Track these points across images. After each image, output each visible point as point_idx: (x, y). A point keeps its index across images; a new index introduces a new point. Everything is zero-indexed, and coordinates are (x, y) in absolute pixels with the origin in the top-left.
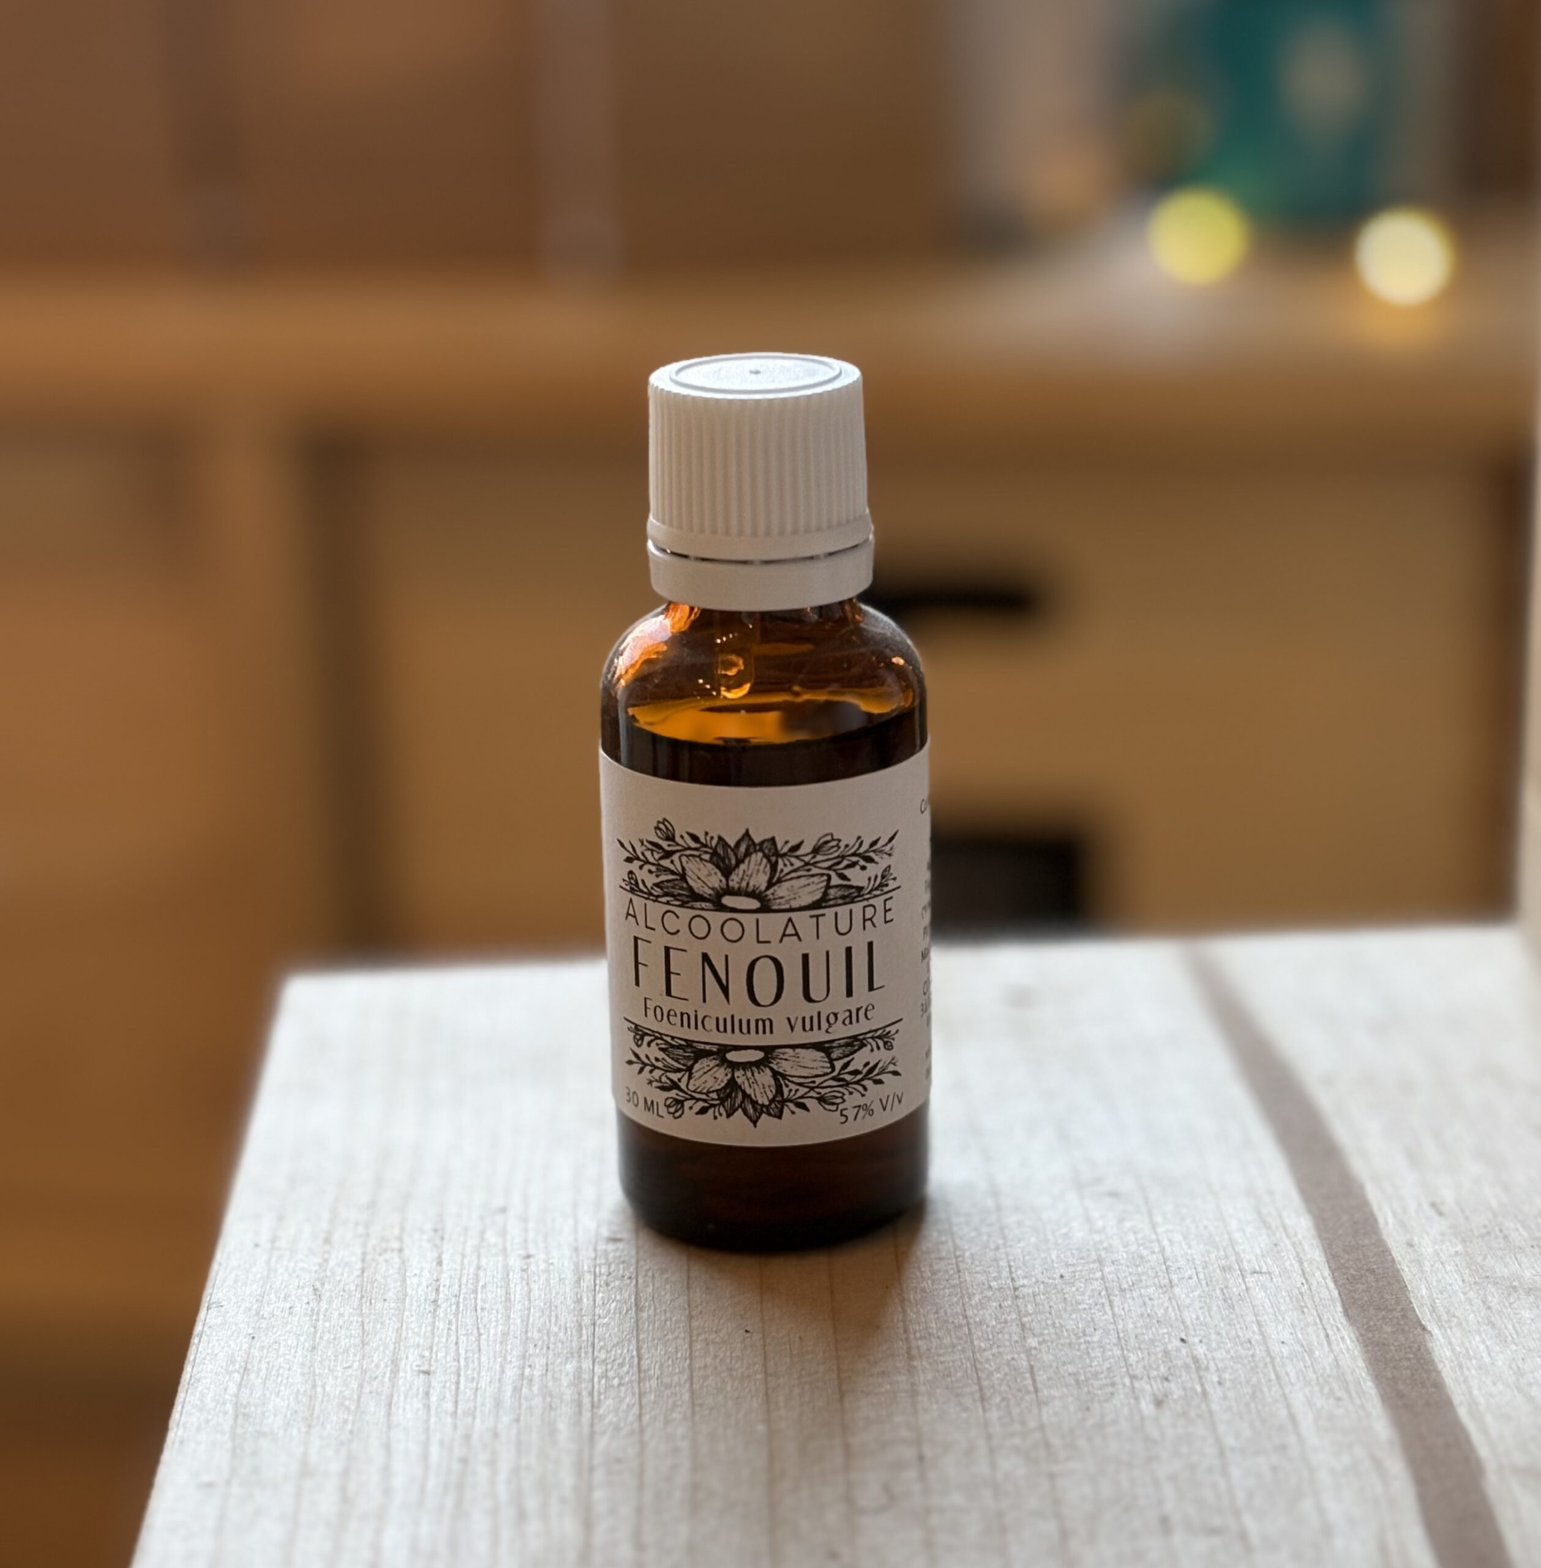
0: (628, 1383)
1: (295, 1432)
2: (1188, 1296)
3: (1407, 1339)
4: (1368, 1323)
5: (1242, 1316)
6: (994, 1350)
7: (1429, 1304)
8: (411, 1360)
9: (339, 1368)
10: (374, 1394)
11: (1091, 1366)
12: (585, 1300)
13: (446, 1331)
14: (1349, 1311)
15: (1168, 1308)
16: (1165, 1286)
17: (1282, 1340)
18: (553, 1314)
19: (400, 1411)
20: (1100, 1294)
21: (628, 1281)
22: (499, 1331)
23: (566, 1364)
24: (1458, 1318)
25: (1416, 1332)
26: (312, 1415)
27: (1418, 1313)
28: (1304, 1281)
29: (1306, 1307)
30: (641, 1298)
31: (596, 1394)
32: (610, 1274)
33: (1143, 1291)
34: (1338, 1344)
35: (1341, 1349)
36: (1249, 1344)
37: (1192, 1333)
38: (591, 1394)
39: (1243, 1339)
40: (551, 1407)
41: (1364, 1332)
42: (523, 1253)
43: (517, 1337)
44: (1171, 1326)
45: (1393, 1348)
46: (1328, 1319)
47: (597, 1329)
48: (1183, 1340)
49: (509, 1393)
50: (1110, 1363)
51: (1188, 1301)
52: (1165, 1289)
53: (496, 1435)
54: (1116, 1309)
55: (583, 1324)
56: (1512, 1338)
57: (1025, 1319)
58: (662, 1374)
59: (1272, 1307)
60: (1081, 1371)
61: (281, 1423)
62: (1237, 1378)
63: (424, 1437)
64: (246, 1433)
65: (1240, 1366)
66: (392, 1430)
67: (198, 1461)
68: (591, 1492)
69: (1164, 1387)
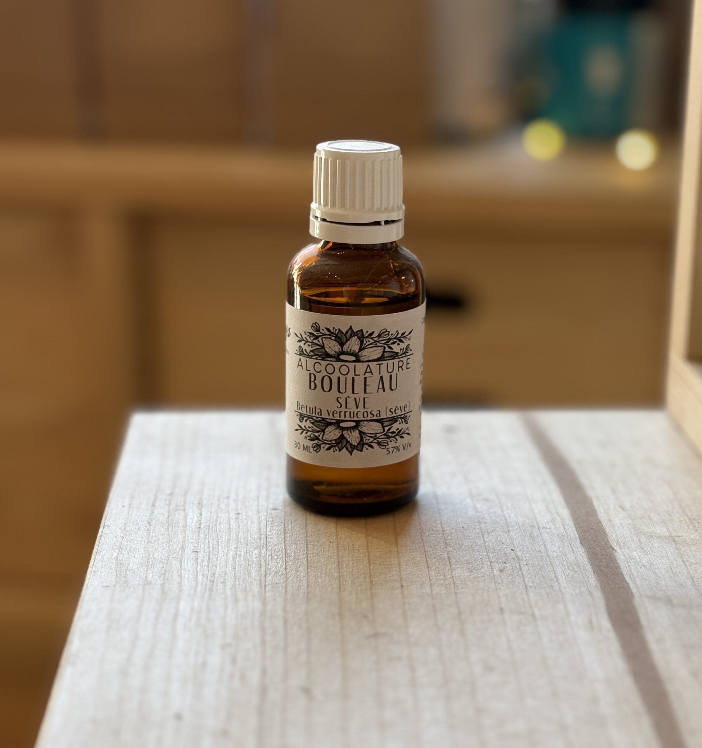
1: (142, 570)
2: (515, 535)
3: (605, 552)
4: (590, 546)
5: (538, 542)
6: (434, 551)
7: (616, 541)
9: (159, 549)
10: (175, 558)
11: (474, 558)
12: (262, 530)
13: (204, 538)
14: (583, 542)
15: (507, 539)
16: (506, 532)
17: (554, 551)
18: (249, 534)
19: (186, 564)
20: (479, 533)
21: (281, 524)
22: (227, 539)
23: (255, 550)
24: (628, 546)
25: (610, 550)
26: (149, 564)
27: (611, 543)
28: (564, 531)
29: (565, 540)
30: (286, 529)
31: (267, 561)
32: (273, 521)
33: (497, 533)
34: (577, 553)
35: (578, 554)
36: (540, 553)
37: (516, 548)
38: (265, 561)
39: (537, 550)
40: (249, 565)
41: (588, 549)
42: (236, 512)
43: (234, 541)
44: (508, 545)
45: (600, 555)
46: (574, 544)
47: (267, 539)
48: (512, 550)
49: (231, 560)
50: (482, 557)
51: (515, 537)
52: (506, 533)
53: (226, 573)
54: (485, 539)
55: (262, 538)
56: (649, 552)
57: (448, 541)
58: (295, 555)
59: (550, 540)
60: (470, 559)
61: (136, 567)
62: (534, 563)
63: (196, 573)
64: (122, 569)
65: (536, 559)
66: (182, 571)
67: (102, 578)
68: (265, 593)
69: (504, 565)
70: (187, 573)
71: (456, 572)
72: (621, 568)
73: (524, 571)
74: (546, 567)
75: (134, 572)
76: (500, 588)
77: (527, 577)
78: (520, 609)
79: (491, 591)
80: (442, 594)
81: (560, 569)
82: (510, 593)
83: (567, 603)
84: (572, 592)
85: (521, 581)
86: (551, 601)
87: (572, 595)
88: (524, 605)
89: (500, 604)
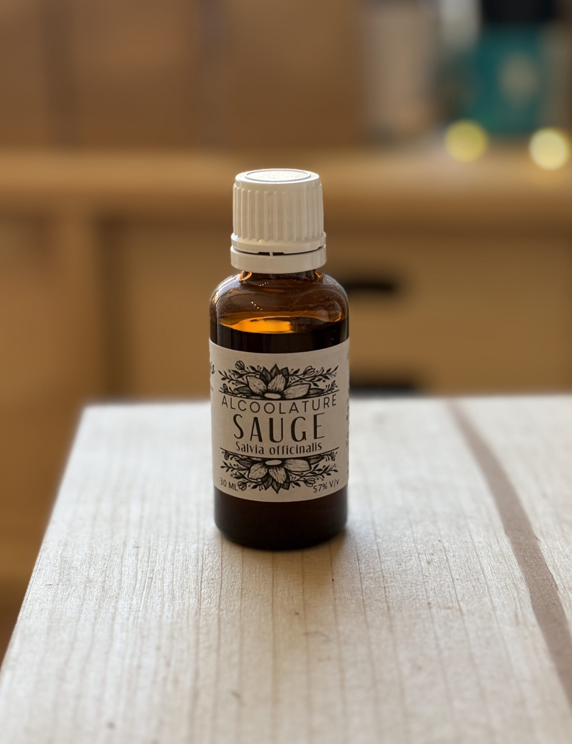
0: (217, 552)
1: (85, 567)
2: (442, 525)
3: (529, 542)
4: (514, 536)
5: (464, 533)
6: (364, 543)
7: (539, 530)
8: (131, 543)
9: (102, 545)
10: (116, 555)
11: (402, 549)
12: (201, 523)
13: (145, 533)
15: (434, 530)
16: (433, 522)
17: (479, 541)
19: (127, 561)
22: (166, 533)
23: (193, 545)
24: (550, 535)
25: (533, 539)
26: (92, 561)
27: (535, 533)
29: (490, 530)
33: (424, 524)
34: (502, 543)
35: (503, 545)
36: (466, 543)
37: (443, 538)
38: (203, 556)
39: (464, 541)
40: (186, 560)
41: (512, 539)
44: (435, 536)
45: (523, 545)
46: (498, 535)
47: (205, 533)
48: (439, 541)
49: (170, 555)
50: (410, 548)
53: (164, 569)
54: (413, 530)
57: (376, 533)
58: (230, 549)
59: (476, 530)
60: (398, 551)
61: (79, 564)
62: (460, 555)
63: (136, 570)
64: (64, 567)
65: (462, 550)
66: (123, 567)
67: (46, 576)
68: (201, 590)
69: (431, 557)
70: (128, 570)
71: (385, 565)
72: (545, 558)
73: (451, 563)
74: (472, 559)
75: (77, 570)
76: (428, 581)
77: (454, 570)
78: (448, 603)
79: (420, 585)
80: (372, 588)
81: (486, 561)
82: (438, 586)
83: (493, 597)
84: (497, 584)
85: (448, 574)
86: (477, 595)
87: (498, 587)
88: (451, 599)
89: (428, 598)
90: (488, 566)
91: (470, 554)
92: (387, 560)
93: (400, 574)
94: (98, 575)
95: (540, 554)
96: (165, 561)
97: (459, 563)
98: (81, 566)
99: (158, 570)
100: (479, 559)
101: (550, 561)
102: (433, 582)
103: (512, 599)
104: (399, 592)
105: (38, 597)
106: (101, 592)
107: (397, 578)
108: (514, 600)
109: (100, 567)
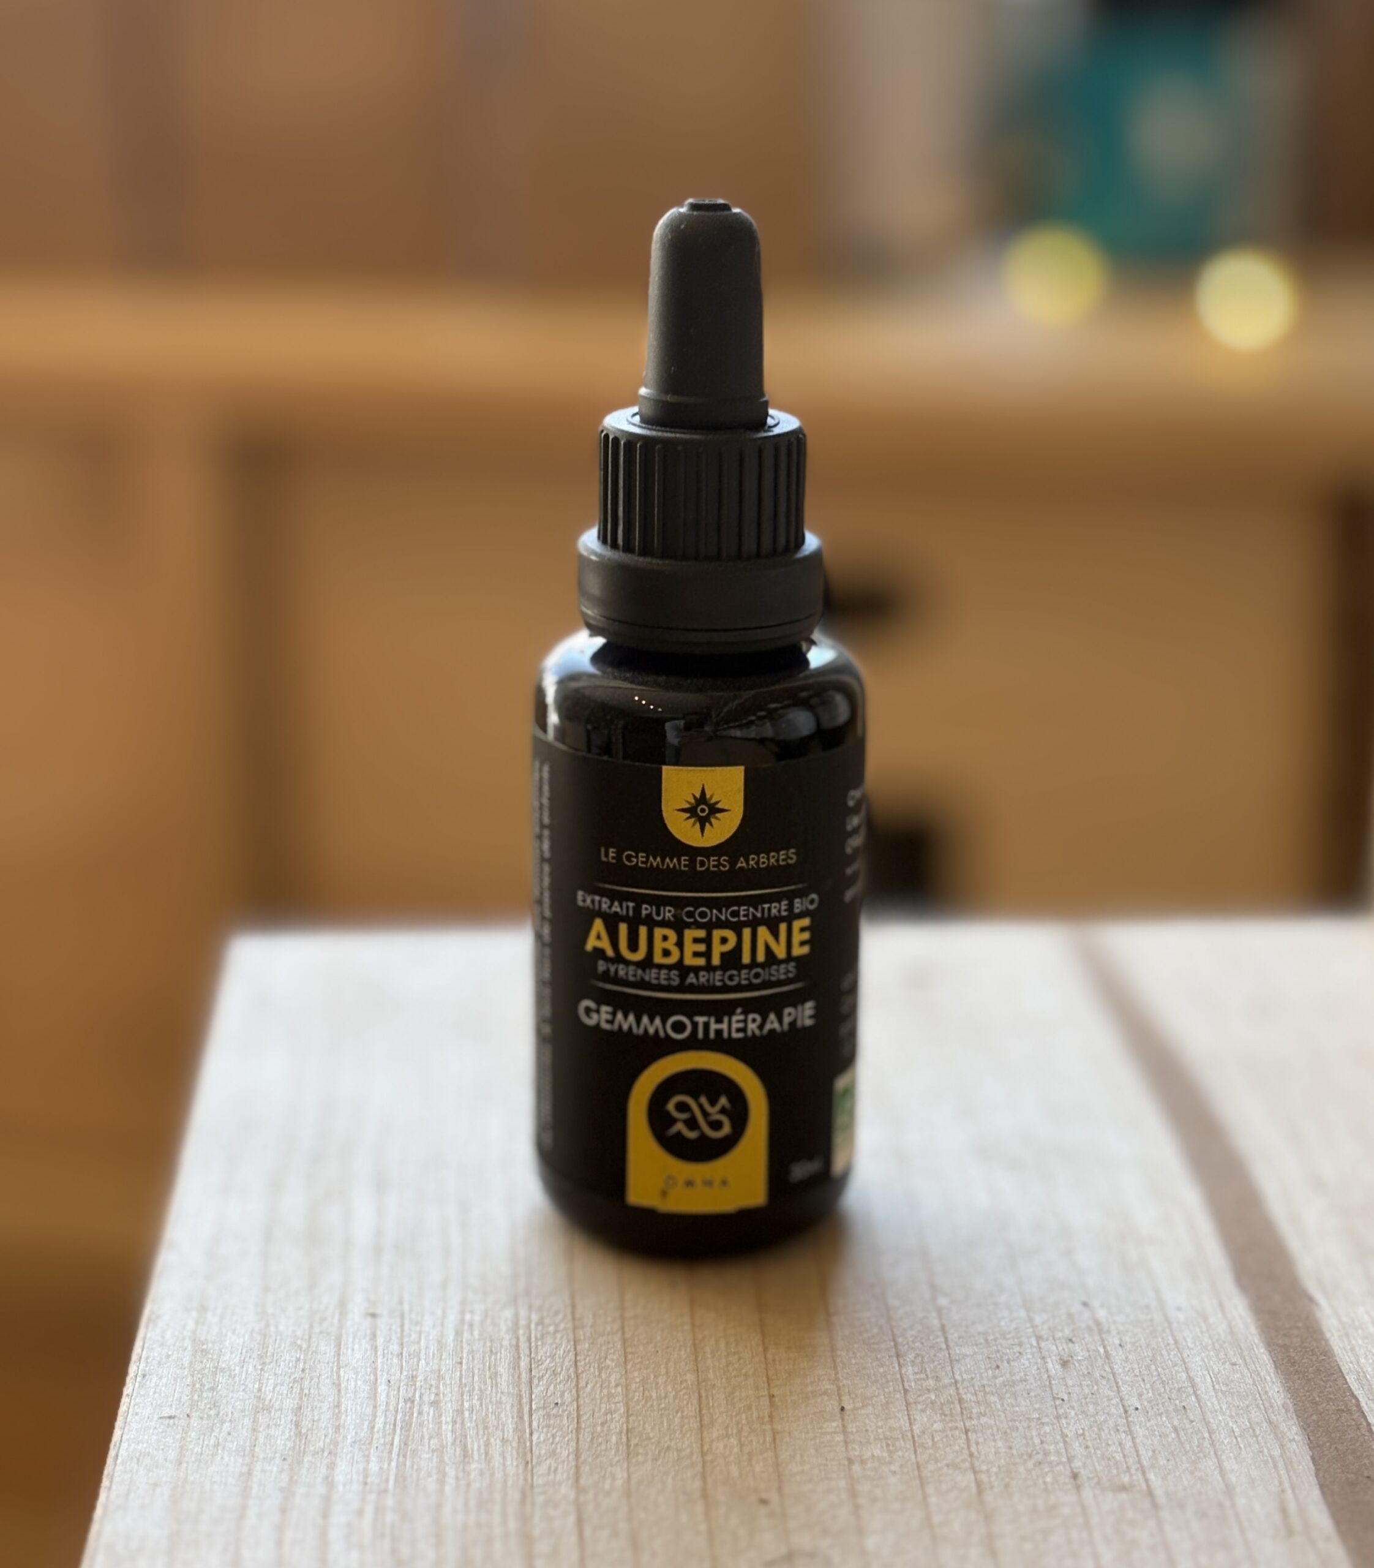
0: (563, 1330)
3: (1295, 1309)
4: (1259, 1292)
5: (1140, 1283)
6: (907, 1309)
8: (358, 1304)
9: (291, 1309)
10: (325, 1335)
16: (1066, 1253)
17: (1178, 1306)
19: (349, 1351)
23: (504, 1310)
25: (1304, 1303)
26: (266, 1353)
27: (1304, 1282)
31: (533, 1339)
33: (1045, 1257)
34: (1232, 1311)
35: (1235, 1316)
36: (1147, 1310)
37: (1094, 1298)
38: (529, 1340)
39: (1142, 1305)
44: (1075, 1291)
45: (1282, 1317)
48: (1085, 1304)
49: (451, 1337)
50: (1018, 1324)
52: (1066, 1256)
53: (440, 1377)
57: (938, 1281)
58: (595, 1322)
60: (991, 1331)
62: (1137, 1342)
63: (372, 1377)
64: (202, 1369)
65: (1140, 1330)
66: (342, 1370)
67: (160, 1394)
68: (531, 1434)
69: (1068, 1348)
70: (354, 1376)
73: (1116, 1363)
74: (1164, 1352)
75: (232, 1376)
76: (1066, 1413)
77: (1125, 1383)
78: (1118, 1475)
79: (1047, 1424)
80: (936, 1431)
81: (1198, 1359)
82: (1091, 1427)
83: (1224, 1457)
84: (1231, 1424)
85: (1111, 1394)
86: (1186, 1452)
87: (1233, 1431)
88: (1126, 1463)
89: (1070, 1460)
90: (1206, 1373)
91: (1160, 1340)
92: (967, 1355)
93: (999, 1395)
94: (284, 1390)
95: (1323, 1343)
96: (441, 1356)
97: (1136, 1366)
98: (243, 1366)
99: (425, 1379)
100: (1181, 1354)
101: (1348, 1360)
102: (1080, 1417)
103: (1271, 1464)
104: (1000, 1444)
105: (143, 1451)
106: (293, 1438)
107: (993, 1405)
108: (1275, 1466)
109: (287, 1369)
